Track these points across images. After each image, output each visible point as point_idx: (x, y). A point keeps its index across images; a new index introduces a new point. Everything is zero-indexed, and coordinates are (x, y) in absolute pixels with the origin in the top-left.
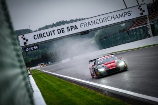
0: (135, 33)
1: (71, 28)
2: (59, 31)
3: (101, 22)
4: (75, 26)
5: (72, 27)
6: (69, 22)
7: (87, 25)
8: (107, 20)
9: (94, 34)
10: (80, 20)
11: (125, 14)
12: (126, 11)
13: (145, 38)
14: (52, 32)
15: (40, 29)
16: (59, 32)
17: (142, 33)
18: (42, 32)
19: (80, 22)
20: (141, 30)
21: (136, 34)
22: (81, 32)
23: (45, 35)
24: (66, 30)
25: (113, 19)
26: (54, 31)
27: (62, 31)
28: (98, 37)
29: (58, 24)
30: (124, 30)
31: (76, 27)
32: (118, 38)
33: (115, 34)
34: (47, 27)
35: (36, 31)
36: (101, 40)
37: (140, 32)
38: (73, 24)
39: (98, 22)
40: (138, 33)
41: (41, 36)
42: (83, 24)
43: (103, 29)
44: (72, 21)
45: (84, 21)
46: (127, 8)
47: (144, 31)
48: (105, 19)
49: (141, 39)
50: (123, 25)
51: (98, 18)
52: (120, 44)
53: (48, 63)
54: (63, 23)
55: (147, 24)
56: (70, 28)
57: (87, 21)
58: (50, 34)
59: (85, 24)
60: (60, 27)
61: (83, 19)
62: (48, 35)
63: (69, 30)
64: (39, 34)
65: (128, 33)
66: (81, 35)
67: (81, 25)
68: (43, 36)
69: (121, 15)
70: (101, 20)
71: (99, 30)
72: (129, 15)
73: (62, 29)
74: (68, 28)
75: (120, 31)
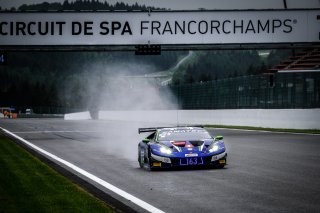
0: (290, 85)
1: (113, 29)
2: (77, 27)
3: (203, 29)
4: (127, 24)
6: (111, 10)
7: (161, 29)
8: (220, 29)
9: (175, 61)
10: (143, 10)
11: (277, 24)
12: (282, 16)
14: (57, 27)
15: (24, 9)
16: (77, 31)
17: (310, 89)
18: (27, 18)
19: (144, 16)
20: (310, 80)
21: (293, 88)
22: (138, 46)
23: (34, 29)
24: (96, 29)
25: (238, 30)
26: (61, 24)
27: (86, 29)
28: (184, 73)
30: (264, 69)
31: (127, 29)
32: (240, 89)
34: (44, 8)
35: (12, 11)
36: (192, 81)
37: (306, 85)
38: (122, 18)
39: (194, 27)
40: (299, 88)
41: (21, 28)
42: (149, 25)
43: (204, 53)
44: (121, 8)
45: (155, 17)
46: (286, 9)
47: (317, 84)
48: (215, 24)
50: (264, 54)
51: (198, 17)
52: (240, 108)
53: (24, 112)
56: (109, 26)
57: (162, 18)
58: (48, 29)
59: (156, 25)
60: (82, 17)
61: (152, 10)
62: (43, 31)
63: (105, 31)
64: (18, 23)
65: (272, 79)
66: (137, 53)
67: (144, 25)
68: (26, 30)
69: (264, 24)
70: (203, 25)
71: (191, 52)
72: (288, 29)
73: (86, 23)
74: (104, 25)
75: (251, 70)
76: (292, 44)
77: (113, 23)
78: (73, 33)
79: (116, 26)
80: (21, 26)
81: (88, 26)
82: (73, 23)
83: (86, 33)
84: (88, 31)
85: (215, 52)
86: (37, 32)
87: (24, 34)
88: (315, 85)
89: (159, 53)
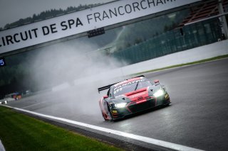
0: (195, 32)
1: (70, 25)
2: (46, 29)
3: (128, 10)
4: (78, 19)
6: (66, 13)
7: (101, 17)
8: (140, 7)
9: (115, 35)
10: (86, 7)
13: (214, 41)
14: (33, 33)
15: (8, 27)
16: (46, 32)
17: (209, 31)
18: (12, 32)
19: (88, 12)
20: (207, 25)
21: (197, 33)
22: (89, 32)
23: (18, 38)
24: (58, 27)
25: (152, 5)
26: (35, 30)
27: (52, 29)
28: (123, 41)
29: (45, 16)
30: (174, 26)
31: (79, 23)
32: (163, 42)
33: (157, 34)
34: (21, 23)
36: (129, 45)
37: (205, 29)
38: (74, 16)
39: (122, 11)
40: (201, 32)
41: (9, 40)
42: (93, 17)
43: (132, 26)
44: (71, 10)
47: (212, 26)
48: (136, 5)
49: (207, 43)
50: (172, 16)
51: (123, 3)
52: (166, 54)
53: (25, 93)
54: (54, 14)
55: (218, 13)
56: (67, 24)
57: (100, 10)
58: (28, 35)
59: (97, 15)
60: (47, 23)
61: (92, 6)
62: (24, 37)
63: (65, 27)
64: (7, 37)
65: (181, 31)
66: (89, 37)
67: (90, 17)
68: (13, 40)
70: (128, 8)
71: (124, 27)
73: (51, 26)
74: (63, 24)
75: (166, 29)
76: (189, 5)
77: (69, 21)
78: (45, 34)
79: (71, 22)
80: (9, 38)
81: (53, 27)
82: (43, 28)
83: (53, 32)
84: (54, 30)
85: (140, 23)
86: (21, 40)
87: (12, 43)
88: (211, 27)
89: (104, 33)
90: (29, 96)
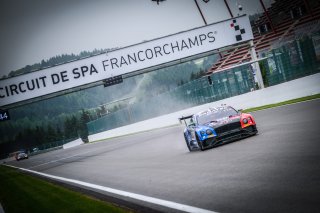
0: (225, 80)
1: (83, 72)
2: (56, 78)
3: (150, 55)
4: (92, 66)
5: (84, 69)
6: (78, 58)
7: (119, 64)
8: (162, 52)
9: (134, 83)
10: (102, 53)
11: (203, 37)
12: (205, 31)
13: (247, 90)
14: (40, 82)
15: (13, 75)
16: (56, 80)
17: (240, 79)
18: (16, 81)
19: (103, 57)
20: (238, 73)
21: (227, 82)
22: (104, 80)
23: (24, 87)
24: (70, 75)
25: (176, 49)
26: (43, 78)
27: (63, 77)
28: (144, 91)
29: (54, 62)
30: (202, 73)
31: (93, 70)
32: (189, 92)
33: (182, 83)
34: (27, 70)
35: (4, 78)
37: (236, 77)
38: (87, 62)
39: (142, 56)
40: (232, 81)
42: (109, 63)
43: (154, 73)
44: (85, 55)
46: (207, 25)
48: (158, 50)
49: (240, 93)
50: (199, 62)
51: (143, 47)
53: (32, 151)
55: (250, 59)
56: (80, 71)
57: (117, 55)
58: (35, 84)
59: (114, 61)
60: (58, 70)
61: (108, 51)
62: (31, 86)
63: (77, 75)
64: (11, 86)
65: (210, 79)
66: (105, 86)
67: (106, 63)
68: (18, 90)
69: (193, 40)
70: (149, 52)
71: (145, 75)
72: (212, 39)
73: (62, 73)
74: (76, 71)
75: (193, 77)
76: (218, 49)
77: (82, 68)
78: (54, 83)
79: (85, 69)
80: (14, 88)
81: (64, 74)
82: (52, 76)
83: (64, 81)
84: (65, 79)
85: (163, 70)
86: (26, 88)
87: (17, 93)
88: (243, 75)
89: (122, 81)
90: (36, 154)
